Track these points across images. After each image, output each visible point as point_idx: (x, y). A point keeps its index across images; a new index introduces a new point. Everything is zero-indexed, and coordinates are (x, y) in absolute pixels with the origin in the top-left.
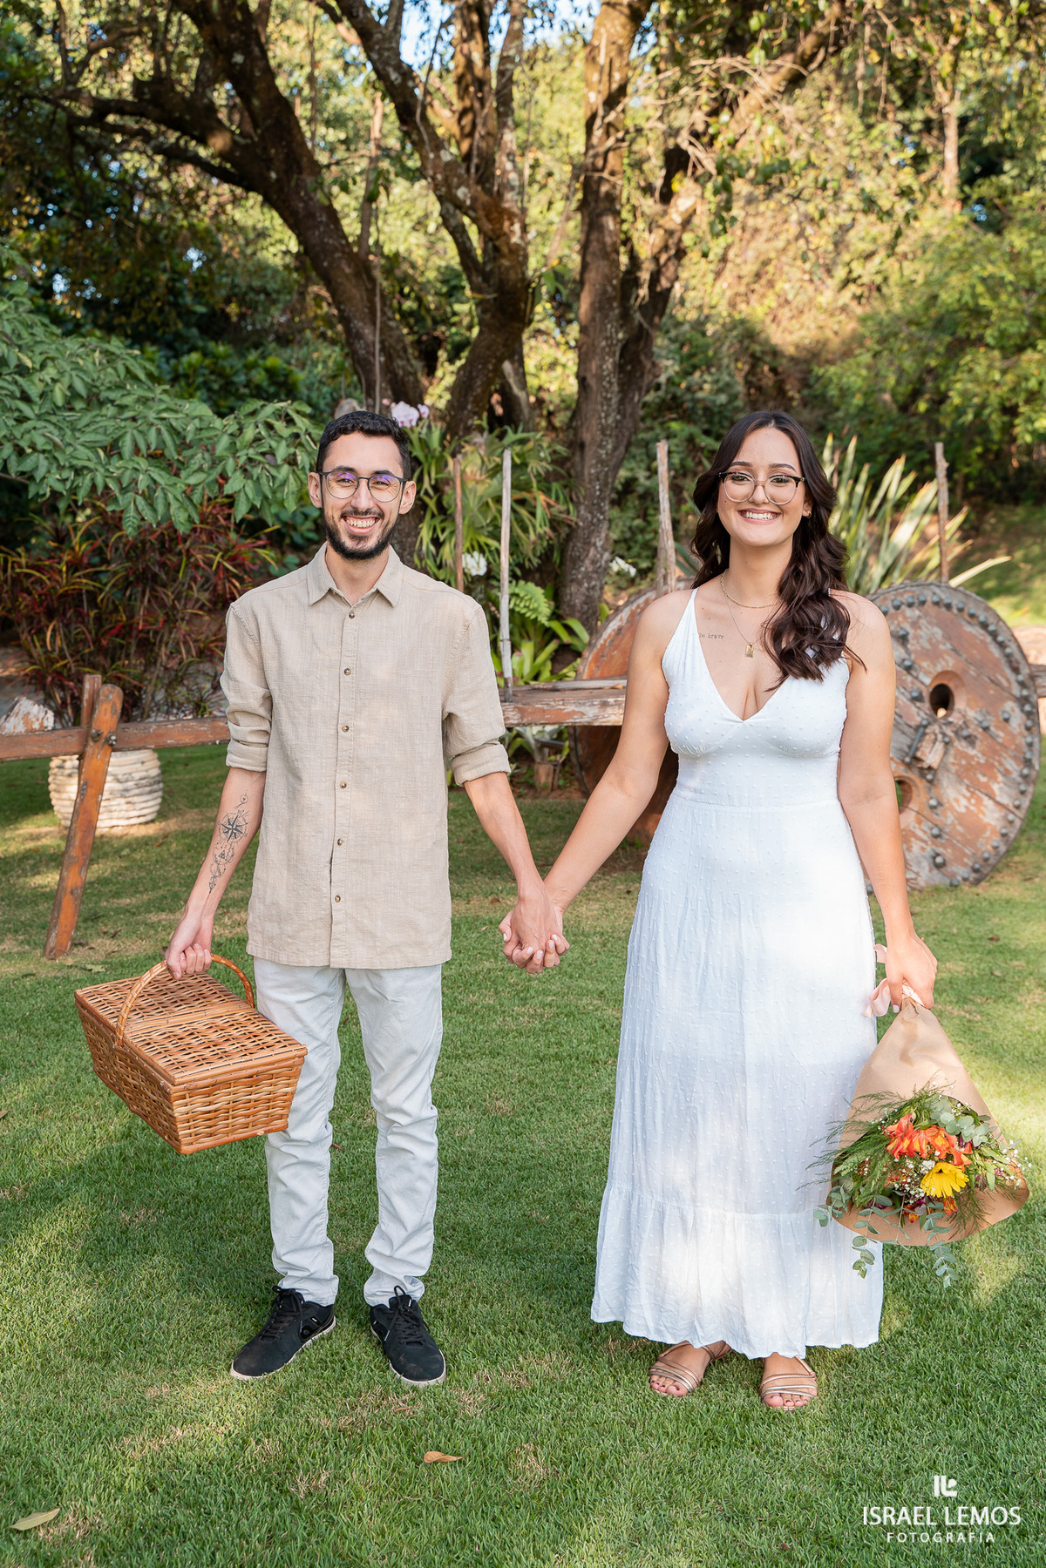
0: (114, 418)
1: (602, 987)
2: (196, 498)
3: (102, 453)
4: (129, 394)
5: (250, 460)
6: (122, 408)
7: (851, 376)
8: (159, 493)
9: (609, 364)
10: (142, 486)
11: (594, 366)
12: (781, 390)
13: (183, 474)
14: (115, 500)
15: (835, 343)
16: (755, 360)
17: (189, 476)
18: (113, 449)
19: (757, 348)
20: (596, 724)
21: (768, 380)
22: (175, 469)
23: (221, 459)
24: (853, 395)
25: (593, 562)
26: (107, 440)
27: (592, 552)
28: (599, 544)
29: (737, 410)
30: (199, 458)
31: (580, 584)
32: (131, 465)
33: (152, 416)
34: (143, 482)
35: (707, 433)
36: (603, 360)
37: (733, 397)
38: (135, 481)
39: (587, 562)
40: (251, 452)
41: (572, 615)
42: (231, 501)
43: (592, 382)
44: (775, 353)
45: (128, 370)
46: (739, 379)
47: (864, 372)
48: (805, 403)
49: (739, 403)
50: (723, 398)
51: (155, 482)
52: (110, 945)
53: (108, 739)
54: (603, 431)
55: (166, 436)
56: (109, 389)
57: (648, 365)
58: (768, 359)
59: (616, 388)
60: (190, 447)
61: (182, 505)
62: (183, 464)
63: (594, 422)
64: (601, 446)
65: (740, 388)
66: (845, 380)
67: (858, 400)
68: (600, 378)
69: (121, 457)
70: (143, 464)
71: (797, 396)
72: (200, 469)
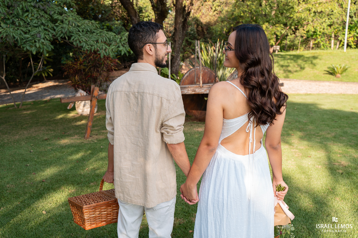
0: (96, 35)
1: (193, 143)
2: (114, 50)
3: (95, 42)
4: (98, 31)
5: (124, 43)
6: (97, 34)
7: (217, 28)
8: (107, 50)
9: (181, 26)
10: (104, 49)
11: (178, 26)
12: (203, 31)
13: (111, 46)
14: (99, 51)
15: (213, 22)
16: (198, 25)
17: (112, 47)
18: (97, 41)
19: (198, 23)
20: (187, 94)
21: (200, 29)
22: (109, 45)
23: (118, 43)
24: (218, 32)
25: (177, 63)
26: (95, 39)
27: (177, 61)
28: (179, 60)
29: (195, 34)
30: (114, 43)
31: (175, 67)
32: (101, 45)
33: (104, 35)
34: (104, 48)
35: (190, 39)
36: (180, 25)
37: (194, 32)
38: (103, 48)
39: (176, 63)
40: (124, 42)
41: (173, 73)
42: (121, 51)
43: (177, 29)
44: (202, 23)
45: (96, 26)
46: (195, 28)
47: (220, 27)
48: (208, 33)
49: (195, 33)
50: (192, 32)
51: (106, 48)
52: (96, 137)
53: (96, 97)
54: (179, 38)
55: (107, 39)
56: (94, 30)
57: (187, 26)
58: (201, 25)
59: (182, 30)
60: (111, 41)
61: (112, 53)
62: (111, 44)
63: (178, 37)
64: (179, 41)
65: (196, 30)
66: (216, 29)
67: (219, 33)
68: (179, 28)
69: (99, 43)
70: (103, 44)
71: (206, 32)
72: (114, 45)
